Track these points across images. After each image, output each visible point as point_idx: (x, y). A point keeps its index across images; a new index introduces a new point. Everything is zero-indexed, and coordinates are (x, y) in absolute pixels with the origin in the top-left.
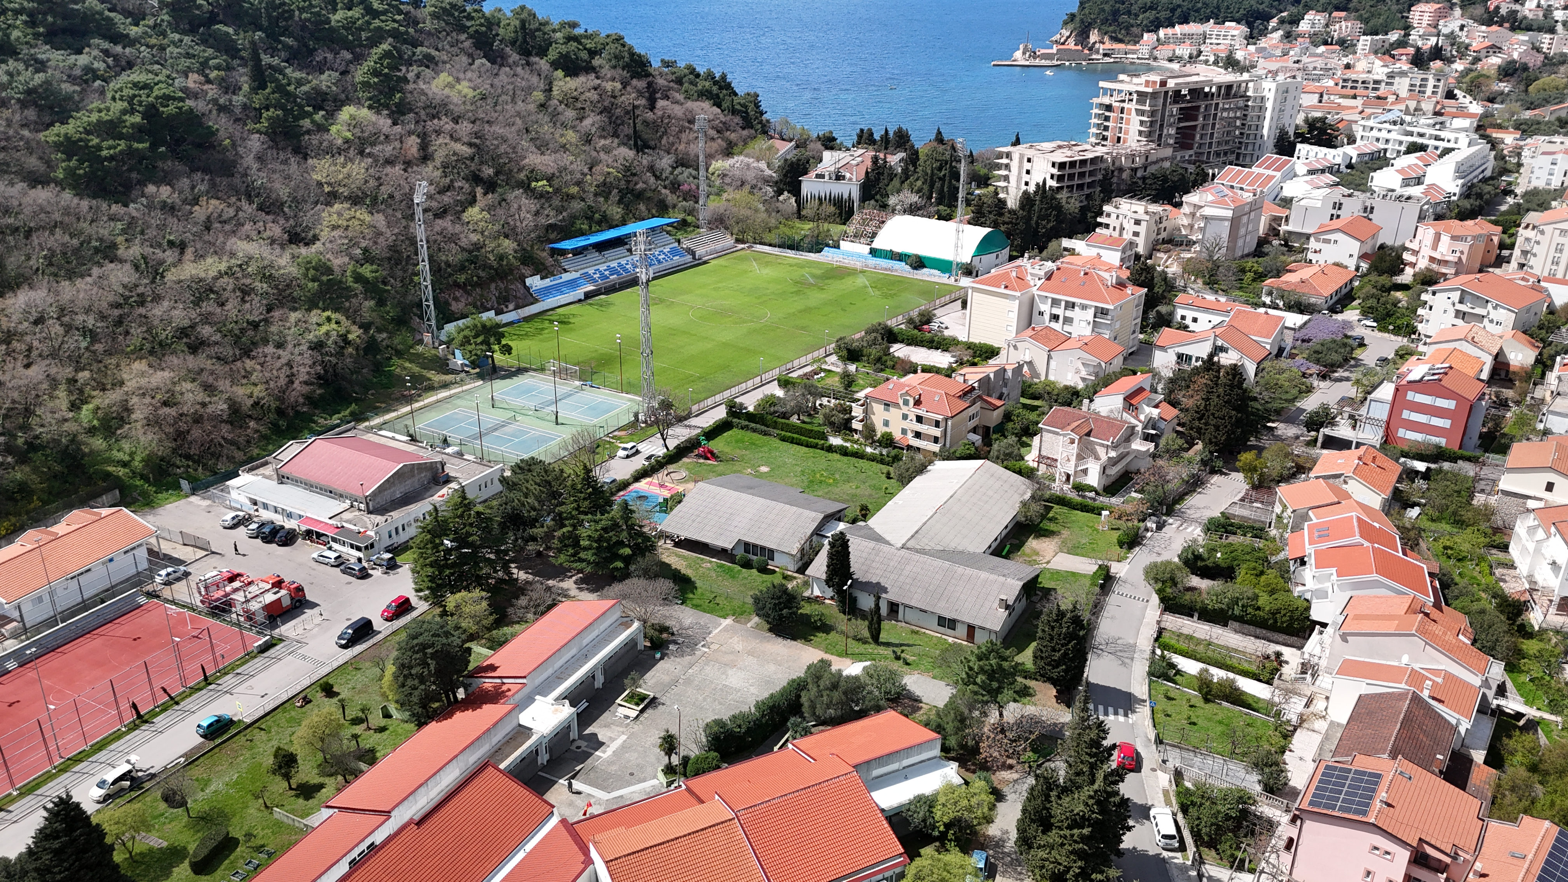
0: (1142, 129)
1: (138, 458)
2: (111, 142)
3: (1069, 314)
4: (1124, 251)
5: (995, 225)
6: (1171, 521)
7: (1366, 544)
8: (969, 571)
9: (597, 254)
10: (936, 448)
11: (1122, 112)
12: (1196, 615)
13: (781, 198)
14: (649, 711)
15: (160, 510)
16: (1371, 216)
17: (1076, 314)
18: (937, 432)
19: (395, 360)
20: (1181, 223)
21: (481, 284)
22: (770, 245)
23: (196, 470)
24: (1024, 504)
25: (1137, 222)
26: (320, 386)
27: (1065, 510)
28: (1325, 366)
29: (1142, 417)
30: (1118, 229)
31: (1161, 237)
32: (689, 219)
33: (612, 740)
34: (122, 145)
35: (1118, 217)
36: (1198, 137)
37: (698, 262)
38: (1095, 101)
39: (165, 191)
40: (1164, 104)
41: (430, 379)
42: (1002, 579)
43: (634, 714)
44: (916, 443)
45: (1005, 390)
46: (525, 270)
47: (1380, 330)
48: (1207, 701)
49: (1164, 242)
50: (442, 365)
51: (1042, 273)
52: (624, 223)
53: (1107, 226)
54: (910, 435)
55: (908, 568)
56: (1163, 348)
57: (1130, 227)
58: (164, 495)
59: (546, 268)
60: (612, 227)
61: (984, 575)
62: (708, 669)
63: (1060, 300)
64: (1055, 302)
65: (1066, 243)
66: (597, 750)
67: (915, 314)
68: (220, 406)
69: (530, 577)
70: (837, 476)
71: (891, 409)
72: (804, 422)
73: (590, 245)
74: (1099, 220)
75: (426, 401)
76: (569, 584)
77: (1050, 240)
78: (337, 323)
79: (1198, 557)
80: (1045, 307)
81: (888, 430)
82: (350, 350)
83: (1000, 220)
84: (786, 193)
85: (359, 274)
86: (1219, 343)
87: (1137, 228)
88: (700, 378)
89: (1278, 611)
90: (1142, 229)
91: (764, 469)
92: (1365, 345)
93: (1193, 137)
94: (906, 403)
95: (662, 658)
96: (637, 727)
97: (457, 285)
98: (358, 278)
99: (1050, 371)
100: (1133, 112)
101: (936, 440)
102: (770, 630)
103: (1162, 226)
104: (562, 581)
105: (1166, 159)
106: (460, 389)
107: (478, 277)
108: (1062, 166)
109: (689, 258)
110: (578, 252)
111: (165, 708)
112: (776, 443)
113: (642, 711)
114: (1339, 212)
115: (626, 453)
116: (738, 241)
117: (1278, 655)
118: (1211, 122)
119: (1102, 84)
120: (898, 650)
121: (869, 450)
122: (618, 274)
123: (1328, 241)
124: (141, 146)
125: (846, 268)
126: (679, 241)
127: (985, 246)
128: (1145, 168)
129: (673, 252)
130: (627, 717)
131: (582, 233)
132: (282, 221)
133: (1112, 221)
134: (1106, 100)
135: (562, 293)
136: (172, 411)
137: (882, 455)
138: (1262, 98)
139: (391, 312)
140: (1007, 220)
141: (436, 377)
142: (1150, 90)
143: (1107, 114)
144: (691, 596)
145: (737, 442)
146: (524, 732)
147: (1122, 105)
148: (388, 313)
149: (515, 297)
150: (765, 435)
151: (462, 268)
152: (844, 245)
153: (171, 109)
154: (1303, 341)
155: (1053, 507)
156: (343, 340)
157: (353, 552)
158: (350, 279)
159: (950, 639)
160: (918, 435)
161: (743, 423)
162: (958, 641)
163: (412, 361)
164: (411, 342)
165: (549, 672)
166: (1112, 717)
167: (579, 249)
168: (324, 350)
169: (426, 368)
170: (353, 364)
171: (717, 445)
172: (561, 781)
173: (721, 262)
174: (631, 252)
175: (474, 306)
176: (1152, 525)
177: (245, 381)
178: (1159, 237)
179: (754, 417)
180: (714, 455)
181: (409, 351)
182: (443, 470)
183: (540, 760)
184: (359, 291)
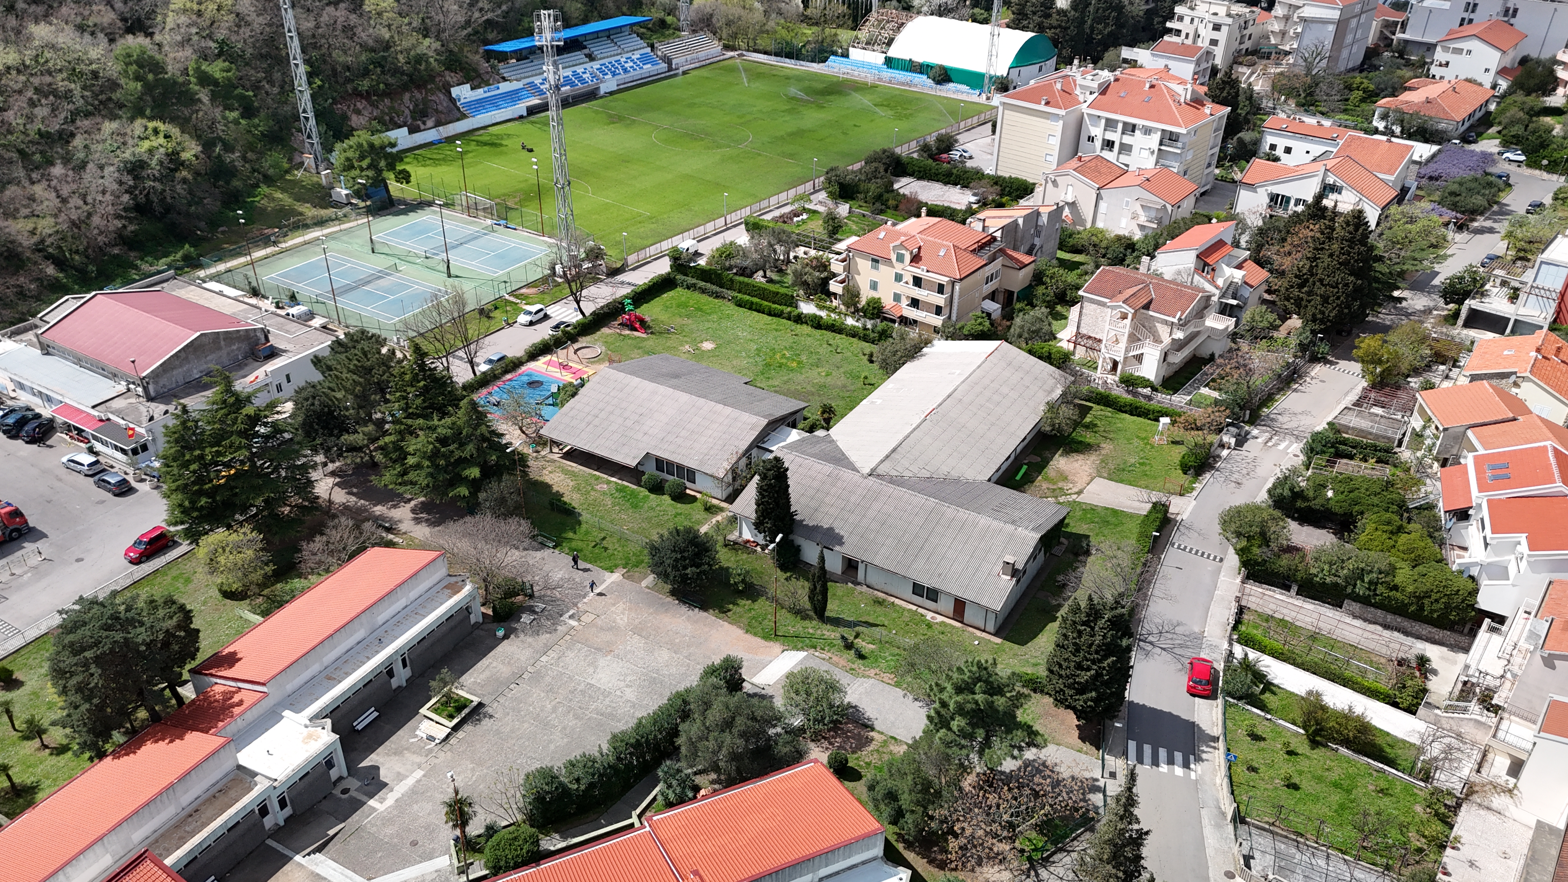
3: (1127, 139)
4: (1198, 64)
5: (1040, 28)
6: (1255, 432)
8: (963, 514)
10: (937, 321)
12: (1295, 588)
14: (468, 728)
16: (1512, 21)
17: (1137, 140)
18: (940, 300)
19: (264, 189)
20: (1270, 28)
21: (390, 93)
22: (765, 53)
24: (1052, 407)
25: (1217, 27)
26: (130, 220)
27: (1108, 412)
28: (1463, 213)
29: (1220, 282)
30: (1191, 37)
31: (1244, 47)
32: (669, 19)
33: (400, 777)
35: (1192, 20)
37: (675, 72)
41: (301, 214)
42: (1010, 528)
43: (441, 733)
44: (912, 313)
45: (1037, 241)
46: (450, 77)
47: (1529, 166)
48: (1314, 743)
49: (1248, 53)
50: (323, 197)
51: (1095, 85)
52: (585, 21)
53: (1178, 32)
54: (905, 302)
55: (876, 506)
56: (1251, 187)
57: (1206, 33)
59: (479, 76)
61: (984, 520)
62: (570, 654)
63: (1117, 121)
64: (1110, 124)
65: (1126, 53)
66: (371, 796)
67: (931, 139)
69: (353, 499)
70: (804, 358)
71: (881, 267)
72: (770, 281)
74: (1169, 25)
75: (290, 243)
76: (402, 514)
77: (1106, 49)
78: (166, 137)
79: (1298, 495)
80: (1097, 131)
81: (876, 295)
82: (184, 173)
83: (1046, 23)
85: (205, 73)
86: (1331, 180)
87: (1216, 35)
88: (651, 218)
89: (1427, 595)
90: (1222, 36)
91: (708, 346)
92: (1511, 186)
94: (900, 258)
95: (506, 637)
96: (444, 756)
98: (205, 79)
99: (1099, 216)
101: (938, 310)
102: (673, 593)
103: (1247, 32)
104: (395, 506)
106: (337, 228)
107: (386, 85)
109: (664, 66)
110: (520, 56)
112: (731, 305)
113: (455, 729)
114: (1472, 16)
115: (528, 318)
116: (727, 47)
117: (1422, 661)
120: (849, 634)
121: (850, 321)
122: (572, 84)
123: (1459, 51)
125: (856, 82)
126: (652, 46)
127: (1025, 56)
129: (644, 59)
130: (431, 738)
133: (1184, 26)
135: (498, 107)
137: (865, 329)
139: (261, 125)
140: (1055, 23)
141: (310, 211)
144: (570, 535)
145: (678, 306)
146: (243, 778)
148: (256, 127)
149: (437, 111)
150: (717, 297)
151: (366, 73)
152: (855, 53)
154: (1431, 178)
155: (1091, 408)
156: (174, 160)
157: (119, 455)
158: (193, 80)
159: (929, 615)
160: (915, 303)
161: (691, 280)
162: (940, 619)
163: (283, 190)
164: (286, 166)
165: (315, 668)
166: (1164, 768)
167: (524, 53)
168: (144, 174)
169: (299, 199)
170: (190, 192)
171: (649, 311)
172: (298, 858)
173: (704, 72)
174: (591, 58)
175: (381, 121)
176: (1229, 439)
177: (26, 211)
178: (1242, 46)
179: (705, 275)
180: (643, 325)
181: (282, 177)
182: (267, 339)
183: (268, 822)
184: (204, 96)
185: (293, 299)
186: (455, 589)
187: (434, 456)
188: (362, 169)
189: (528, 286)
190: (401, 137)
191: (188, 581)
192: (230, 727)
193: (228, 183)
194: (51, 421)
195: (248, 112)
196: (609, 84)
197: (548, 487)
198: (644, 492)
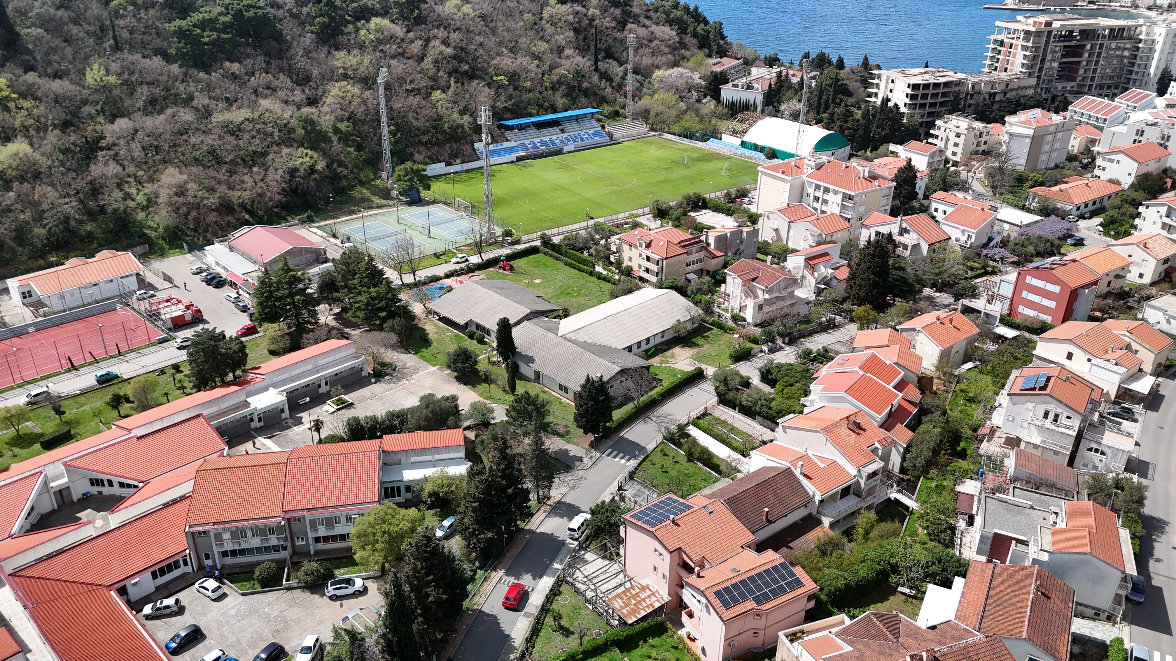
0: (1025, 62)
1: (161, 227)
2: (208, 33)
3: (826, 197)
4: (932, 156)
5: (838, 129)
6: (787, 348)
7: (861, 373)
9: (535, 131)
10: (654, 279)
11: (1011, 48)
12: (737, 409)
13: (705, 101)
14: (343, 411)
15: (166, 260)
17: (830, 197)
19: (358, 188)
21: (439, 144)
22: (674, 134)
23: (198, 239)
24: (680, 323)
25: (958, 135)
26: (285, 196)
27: (720, 332)
29: (816, 274)
30: (944, 140)
31: (980, 149)
32: (621, 111)
34: (215, 35)
35: (945, 130)
36: (1081, 71)
37: (613, 141)
38: (993, 37)
39: (235, 67)
40: (1047, 42)
41: (372, 201)
42: (610, 364)
43: (332, 410)
44: (644, 275)
46: (474, 137)
47: (1105, 235)
48: (689, 460)
50: (386, 194)
51: (813, 164)
52: (566, 110)
53: (937, 137)
54: (642, 269)
55: (556, 349)
57: (953, 139)
58: (174, 251)
60: (555, 111)
62: (399, 393)
63: (821, 186)
64: (818, 187)
65: (892, 147)
66: (295, 426)
67: (736, 190)
68: (213, 201)
71: (633, 249)
72: (591, 255)
73: (533, 123)
74: (932, 132)
77: (881, 145)
78: (311, 157)
79: (769, 372)
81: (630, 264)
82: (316, 176)
84: (708, 97)
85: (338, 127)
86: (904, 226)
87: (957, 140)
90: (961, 141)
91: (538, 281)
92: (1083, 245)
93: (1077, 71)
94: (641, 245)
95: (375, 383)
96: (329, 418)
97: (420, 143)
98: (336, 131)
99: (790, 238)
100: (1020, 48)
101: (656, 274)
102: (455, 377)
103: (983, 140)
105: (1030, 87)
107: (437, 139)
108: (915, 87)
109: (607, 139)
110: (521, 128)
111: (90, 364)
112: (562, 264)
113: (338, 410)
114: (1141, 138)
115: (457, 260)
116: (652, 129)
118: (1095, 59)
119: (998, 23)
121: (617, 277)
122: (547, 145)
123: (1111, 161)
124: (226, 36)
125: (720, 154)
126: (603, 127)
128: (1005, 94)
129: (596, 134)
130: (327, 411)
131: (531, 115)
132: (307, 91)
133: (940, 133)
134: (1000, 37)
135: (500, 155)
136: (181, 200)
138: (1153, 41)
139: (364, 155)
140: (850, 126)
141: (376, 200)
142: (1034, 29)
143: (999, 48)
144: (424, 350)
145: (535, 262)
146: (246, 404)
147: (1012, 41)
148: (361, 156)
149: (463, 155)
150: (556, 259)
151: (427, 132)
152: (725, 137)
153: (251, 13)
155: (712, 329)
156: (312, 169)
157: (247, 296)
158: (331, 130)
159: (563, 399)
160: (647, 270)
161: (546, 250)
162: (568, 401)
163: (368, 189)
164: (372, 177)
165: (287, 375)
166: (617, 459)
167: (523, 126)
168: (297, 174)
169: (374, 194)
170: (318, 185)
171: (516, 263)
172: (260, 438)
173: (631, 143)
174: (563, 131)
175: (430, 158)
176: (765, 348)
177: (239, 187)
178: (978, 149)
179: (555, 248)
180: (512, 269)
181: (369, 182)
182: (325, 254)
183: (253, 425)
184: (335, 139)
185: (349, 239)
186: (357, 358)
187: (368, 304)
188: (405, 181)
189: (465, 246)
190: (438, 168)
191: (258, 346)
192: (248, 388)
193: (338, 182)
194: (225, 280)
195: (359, 148)
196: (571, 147)
197: (425, 330)
198: (467, 338)
